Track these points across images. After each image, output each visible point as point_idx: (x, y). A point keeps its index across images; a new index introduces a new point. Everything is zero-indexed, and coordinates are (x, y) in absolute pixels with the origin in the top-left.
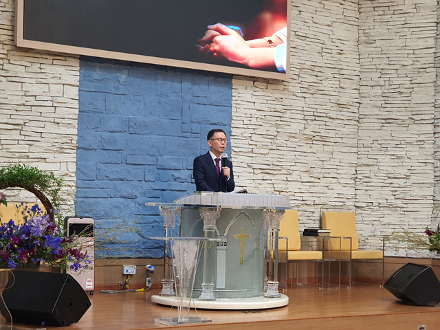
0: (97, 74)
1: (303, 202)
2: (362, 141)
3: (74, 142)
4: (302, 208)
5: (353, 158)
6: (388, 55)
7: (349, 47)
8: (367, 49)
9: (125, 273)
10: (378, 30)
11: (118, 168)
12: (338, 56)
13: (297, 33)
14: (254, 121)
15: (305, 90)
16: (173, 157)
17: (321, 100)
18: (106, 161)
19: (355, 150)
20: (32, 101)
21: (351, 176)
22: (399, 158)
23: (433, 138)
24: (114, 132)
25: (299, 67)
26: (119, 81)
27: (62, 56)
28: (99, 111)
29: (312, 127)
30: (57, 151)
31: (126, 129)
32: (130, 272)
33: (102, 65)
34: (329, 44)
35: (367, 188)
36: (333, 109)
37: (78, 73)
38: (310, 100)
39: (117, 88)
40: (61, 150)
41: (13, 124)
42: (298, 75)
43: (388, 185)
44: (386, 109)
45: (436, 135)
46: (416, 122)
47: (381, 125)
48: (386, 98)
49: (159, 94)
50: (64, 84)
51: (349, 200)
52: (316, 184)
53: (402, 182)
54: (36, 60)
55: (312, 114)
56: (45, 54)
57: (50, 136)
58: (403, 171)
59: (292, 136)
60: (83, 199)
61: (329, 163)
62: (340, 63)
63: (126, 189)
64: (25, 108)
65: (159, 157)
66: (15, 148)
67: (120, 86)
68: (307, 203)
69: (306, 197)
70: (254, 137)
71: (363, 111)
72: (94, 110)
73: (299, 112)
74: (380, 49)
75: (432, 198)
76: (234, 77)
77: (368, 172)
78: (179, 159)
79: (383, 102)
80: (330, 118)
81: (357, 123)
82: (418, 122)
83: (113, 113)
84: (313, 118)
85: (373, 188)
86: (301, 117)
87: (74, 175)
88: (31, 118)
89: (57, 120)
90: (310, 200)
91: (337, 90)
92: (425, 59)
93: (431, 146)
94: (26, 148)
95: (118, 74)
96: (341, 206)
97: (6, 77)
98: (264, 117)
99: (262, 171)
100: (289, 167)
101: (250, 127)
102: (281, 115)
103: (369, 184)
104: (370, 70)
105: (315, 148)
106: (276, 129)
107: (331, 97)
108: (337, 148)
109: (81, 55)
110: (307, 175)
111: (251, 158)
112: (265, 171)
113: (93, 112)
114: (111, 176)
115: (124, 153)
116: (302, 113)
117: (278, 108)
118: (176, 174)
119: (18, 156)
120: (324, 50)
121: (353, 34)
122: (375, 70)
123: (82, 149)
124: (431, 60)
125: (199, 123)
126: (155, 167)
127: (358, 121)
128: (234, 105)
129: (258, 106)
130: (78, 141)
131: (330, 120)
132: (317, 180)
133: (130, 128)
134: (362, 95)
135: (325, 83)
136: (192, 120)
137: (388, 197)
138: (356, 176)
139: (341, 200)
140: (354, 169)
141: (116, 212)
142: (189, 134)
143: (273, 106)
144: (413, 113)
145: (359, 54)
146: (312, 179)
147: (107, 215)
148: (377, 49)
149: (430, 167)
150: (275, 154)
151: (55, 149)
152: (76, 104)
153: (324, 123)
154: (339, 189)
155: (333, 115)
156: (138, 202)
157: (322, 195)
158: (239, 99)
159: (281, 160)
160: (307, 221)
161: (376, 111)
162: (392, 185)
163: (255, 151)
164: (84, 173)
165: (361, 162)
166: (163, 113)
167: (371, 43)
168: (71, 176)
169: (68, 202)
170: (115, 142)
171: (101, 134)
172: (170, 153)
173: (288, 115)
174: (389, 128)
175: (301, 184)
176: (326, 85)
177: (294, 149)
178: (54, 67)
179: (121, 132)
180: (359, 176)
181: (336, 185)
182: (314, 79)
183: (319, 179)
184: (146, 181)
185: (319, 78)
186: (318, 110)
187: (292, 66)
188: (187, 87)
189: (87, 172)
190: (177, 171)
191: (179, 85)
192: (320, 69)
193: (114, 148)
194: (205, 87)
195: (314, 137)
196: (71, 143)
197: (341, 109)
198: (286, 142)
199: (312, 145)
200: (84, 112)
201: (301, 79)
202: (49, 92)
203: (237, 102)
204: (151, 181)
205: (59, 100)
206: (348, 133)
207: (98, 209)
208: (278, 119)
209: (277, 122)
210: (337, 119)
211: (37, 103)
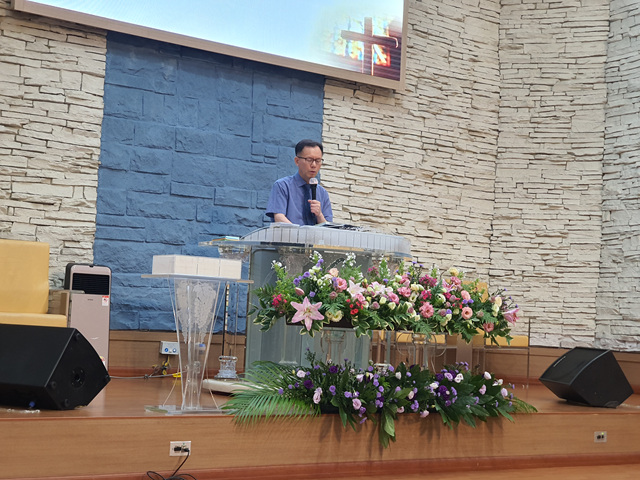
0: (132, 62)
2: (501, 185)
3: (95, 158)
5: (488, 208)
6: (540, 66)
7: (486, 52)
8: (511, 57)
9: (163, 352)
10: (527, 30)
11: (159, 200)
12: (471, 64)
13: (415, 27)
14: (353, 146)
15: (425, 108)
16: (238, 189)
17: (446, 123)
18: (142, 189)
19: (491, 196)
20: (35, 93)
21: (485, 233)
22: (552, 208)
23: (601, 182)
24: (154, 147)
25: (417, 75)
26: (163, 75)
27: (81, 31)
28: (133, 115)
29: (433, 161)
30: (69, 169)
31: (172, 145)
32: (171, 351)
33: (139, 49)
34: (459, 45)
35: (506, 250)
36: (463, 137)
37: (104, 58)
38: (432, 123)
39: (160, 84)
40: (76, 169)
41: (6, 125)
42: (416, 86)
43: (537, 246)
44: (535, 140)
45: (605, 177)
46: (577, 158)
47: (528, 162)
48: (536, 125)
49: (220, 97)
50: (82, 73)
51: (481, 266)
52: (436, 241)
53: (556, 242)
54: (42, 34)
55: (433, 141)
56: (55, 26)
57: (59, 146)
58: (557, 227)
59: (406, 170)
60: (106, 242)
61: (454, 212)
62: (473, 73)
63: (169, 230)
64: (24, 103)
65: (217, 188)
66: (6, 161)
67: (165, 82)
69: (422, 257)
70: (353, 169)
71: (503, 141)
72: (126, 114)
73: (415, 138)
74: (528, 57)
75: (597, 264)
76: (327, 81)
77: (509, 227)
78: (246, 193)
79: (532, 130)
80: (458, 150)
81: (494, 159)
82: (581, 159)
83: (154, 120)
84: (435, 147)
85: (515, 250)
86: (419, 145)
87: (93, 205)
88: (32, 118)
89: (70, 124)
90: (428, 262)
91: (468, 111)
92: (593, 71)
93: (599, 192)
94: (23, 162)
95: (163, 65)
96: (470, 273)
98: (367, 142)
99: (363, 217)
100: (400, 215)
101: (347, 153)
102: (391, 140)
103: (509, 244)
104: (515, 86)
105: (436, 190)
106: (383, 160)
107: (461, 121)
108: (467, 192)
109: (109, 32)
110: (425, 226)
111: (347, 198)
112: (366, 218)
113: (125, 117)
114: (148, 211)
115: (168, 178)
116: (419, 139)
117: (387, 130)
118: (242, 214)
119: (11, 171)
120: (452, 54)
121: (492, 34)
122: (521, 86)
123: (107, 169)
124: (600, 72)
125: (277, 143)
126: (212, 202)
127: (496, 156)
128: (326, 121)
129: (359, 125)
130: (101, 157)
131: (459, 152)
132: (439, 236)
133: (178, 143)
134: (503, 120)
135: (453, 100)
136: (267, 137)
137: (535, 263)
138: (491, 232)
139: (470, 265)
140: (489, 222)
142: (261, 159)
143: (380, 127)
144: (574, 146)
145: (500, 63)
146: (431, 234)
147: (140, 267)
148: (524, 57)
149: (596, 221)
150: (380, 195)
151: (66, 165)
152: (99, 103)
153: (450, 156)
154: (468, 249)
155: (462, 145)
156: (185, 251)
157: (444, 257)
158: (333, 113)
159: (390, 204)
161: (521, 142)
162: (541, 246)
163: (353, 188)
164: (108, 204)
165: (499, 213)
166: (225, 126)
167: (517, 48)
168: (88, 207)
169: (83, 244)
170: (155, 162)
171: (135, 148)
172: (234, 183)
173: (400, 141)
174: (538, 166)
175: (415, 238)
176: (453, 103)
177: (407, 190)
178: (68, 47)
179: (164, 148)
180: (496, 233)
181: (464, 243)
182: (438, 93)
183: (441, 233)
184: (198, 221)
185: (444, 92)
186: (442, 138)
187: (408, 72)
188: (260, 91)
189: (113, 202)
190: (244, 210)
191: (250, 87)
192: (446, 80)
193: (154, 171)
194: (286, 93)
195: (435, 174)
196: (91, 159)
197: (473, 137)
198: (397, 179)
199: (432, 186)
200: (110, 115)
201: (420, 92)
202: (61, 81)
203: (330, 118)
204: (206, 222)
205: (75, 94)
206: (482, 171)
207: (126, 258)
208: (387, 145)
209: (385, 150)
210: (467, 151)
211: (41, 97)
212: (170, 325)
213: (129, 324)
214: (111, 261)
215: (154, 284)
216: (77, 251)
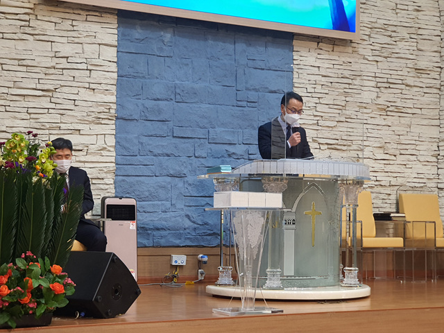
0: (138, 33)
1: (377, 183)
3: (113, 111)
4: (376, 189)
5: (434, 132)
7: (427, 2)
9: (174, 264)
11: (164, 142)
12: (415, 13)
14: (319, 89)
15: (377, 53)
16: (227, 130)
17: (396, 64)
18: (150, 134)
19: (437, 122)
20: (63, 63)
21: (433, 153)
24: (158, 100)
25: (369, 26)
26: (163, 41)
27: (98, 11)
28: (141, 75)
29: (386, 97)
30: (93, 122)
31: (173, 97)
32: (179, 263)
33: (143, 22)
36: (410, 74)
37: (116, 31)
38: (384, 64)
39: (161, 49)
40: (98, 121)
41: (42, 90)
42: (369, 35)
49: (209, 56)
50: (99, 44)
51: (430, 181)
52: (391, 162)
54: (67, 16)
55: (385, 80)
56: (77, 9)
57: (84, 104)
59: (363, 106)
60: (124, 178)
61: (406, 137)
62: (417, 21)
63: (173, 165)
64: (56, 71)
65: (210, 129)
66: (44, 119)
67: (164, 47)
68: (382, 183)
69: (380, 176)
70: (320, 108)
72: (135, 74)
73: (370, 78)
78: (233, 132)
80: (407, 85)
81: (438, 91)
83: (157, 78)
84: (387, 85)
86: (373, 84)
87: (112, 149)
88: (62, 83)
89: (92, 86)
90: (385, 180)
91: (415, 53)
94: (57, 118)
95: (162, 33)
96: (422, 187)
97: (32, 35)
98: (330, 84)
99: (330, 146)
100: (360, 143)
101: (314, 95)
102: (350, 81)
105: (389, 121)
106: (344, 98)
107: (408, 61)
108: (415, 121)
109: (119, 10)
110: (381, 151)
111: (316, 132)
112: (333, 146)
113: (135, 77)
114: (156, 151)
115: (171, 124)
116: (373, 79)
117: (347, 73)
118: (231, 149)
119: (48, 126)
120: (399, 6)
123: (122, 119)
125: (256, 90)
126: (206, 141)
127: (440, 89)
128: (295, 70)
129: (323, 72)
130: (117, 110)
131: (407, 88)
132: (394, 158)
133: (177, 95)
135: (401, 44)
136: (248, 86)
139: (421, 181)
140: (436, 144)
141: (162, 194)
142: (244, 104)
143: (341, 71)
145: (440, 11)
146: (387, 157)
147: (152, 197)
150: (343, 128)
151: (90, 119)
152: (114, 67)
153: (400, 91)
154: (419, 167)
155: (410, 81)
156: (187, 182)
157: (399, 175)
158: (301, 63)
159: (351, 134)
160: (382, 205)
163: (321, 123)
164: (124, 147)
166: (214, 79)
168: (109, 151)
169: (106, 181)
170: (160, 111)
171: (144, 102)
172: (223, 125)
173: (357, 82)
175: (374, 161)
176: (402, 47)
177: (365, 122)
178: (88, 24)
179: (166, 100)
180: (442, 153)
181: (415, 163)
182: (388, 40)
183: (395, 156)
184: (196, 157)
185: (393, 39)
186: (392, 77)
187: (362, 25)
188: (241, 50)
189: (128, 146)
190: (232, 146)
191: (232, 46)
192: (394, 29)
193: (159, 119)
194: (262, 49)
195: (388, 107)
196: (109, 112)
197: (419, 75)
198: (356, 113)
199: (386, 117)
200: (122, 76)
201: (372, 40)
202: (83, 53)
203: (299, 67)
204: (203, 158)
205: (94, 62)
206: (428, 102)
207: (141, 190)
208: (347, 86)
209: (345, 90)
210: (415, 86)
211: (69, 66)
212: (177, 242)
213: (145, 242)
214: (128, 193)
215: (164, 209)
216: (102, 186)
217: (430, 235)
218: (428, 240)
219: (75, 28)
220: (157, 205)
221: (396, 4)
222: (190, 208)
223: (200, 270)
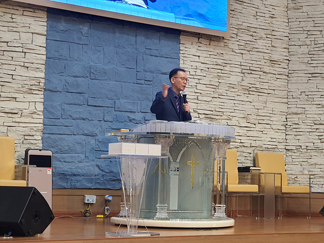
0: (62, 25)
1: (241, 144)
2: (291, 93)
3: (42, 84)
4: (240, 149)
5: (284, 108)
6: (313, 19)
7: (279, 12)
8: (295, 14)
9: (86, 202)
11: (81, 109)
12: (271, 19)
14: (199, 72)
15: (242, 47)
16: (129, 101)
17: (256, 56)
18: (70, 102)
19: (286, 100)
20: (4, 47)
21: (282, 123)
24: (77, 77)
25: (237, 27)
26: (82, 33)
27: (31, 8)
28: (64, 58)
29: (249, 80)
30: (26, 92)
31: (88, 75)
32: (90, 201)
33: (66, 17)
34: (262, 8)
35: (296, 133)
36: (266, 64)
37: (45, 24)
38: (247, 56)
39: (80, 39)
40: (30, 91)
42: (236, 34)
43: (315, 130)
44: (312, 65)
47: (308, 79)
48: (312, 56)
49: (116, 45)
50: (33, 33)
51: (281, 144)
52: (252, 129)
54: (8, 11)
55: (248, 68)
56: (16, 6)
57: (20, 78)
59: (232, 86)
60: (49, 135)
61: (263, 111)
62: (272, 25)
63: (87, 127)
65: (116, 101)
67: (83, 37)
68: (245, 145)
69: (244, 139)
70: (199, 86)
71: (292, 66)
72: (60, 57)
73: (237, 66)
74: (306, 14)
77: (297, 119)
78: (134, 103)
79: (309, 59)
80: (264, 72)
81: (286, 77)
83: (77, 60)
84: (250, 72)
85: (301, 133)
86: (239, 70)
87: (41, 113)
88: (3, 62)
89: (26, 65)
90: (247, 142)
91: (270, 48)
95: (81, 27)
96: (274, 148)
98: (207, 70)
99: (206, 116)
100: (229, 114)
101: (195, 77)
102: (222, 68)
103: (298, 130)
104: (298, 32)
105: (251, 98)
106: (218, 80)
107: (265, 55)
108: (270, 99)
109: (48, 8)
110: (245, 120)
111: (196, 104)
112: (209, 116)
113: (59, 59)
114: (75, 116)
115: (86, 95)
116: (240, 67)
117: (220, 62)
118: (132, 116)
121: (283, 1)
122: (302, 32)
123: (49, 91)
126: (113, 109)
127: (288, 76)
128: (181, 58)
129: (202, 60)
130: (45, 84)
131: (264, 74)
132: (254, 126)
133: (91, 73)
134: (291, 53)
135: (260, 42)
136: (146, 69)
137: (314, 141)
138: (286, 123)
139: (274, 143)
140: (285, 117)
141: (78, 148)
142: (143, 82)
143: (215, 60)
145: (288, 19)
146: (249, 125)
147: (70, 151)
148: (303, 14)
150: (217, 102)
151: (24, 90)
152: (43, 51)
153: (259, 76)
154: (272, 134)
155: (267, 69)
156: (98, 140)
157: (257, 139)
158: (186, 52)
159: (223, 107)
160: (245, 161)
161: (303, 67)
162: (318, 131)
163: (200, 98)
164: (50, 112)
165: (291, 111)
166: (120, 63)
167: (298, 9)
168: (39, 114)
169: (35, 137)
170: (78, 86)
171: (66, 78)
172: (126, 97)
173: (227, 68)
174: (315, 81)
175: (239, 128)
176: (260, 44)
177: (233, 98)
178: (24, 18)
179: (83, 77)
180: (289, 123)
181: (269, 130)
182: (250, 38)
183: (255, 124)
184: (105, 121)
185: (254, 38)
186: (253, 65)
187: (231, 26)
188: (141, 40)
189: (53, 111)
190: (133, 113)
191: (134, 38)
192: (255, 30)
193: (77, 91)
194: (157, 41)
195: (250, 88)
196: (39, 85)
197: (273, 65)
198: (226, 92)
199: (249, 95)
200: (50, 58)
201: (239, 38)
202: (20, 39)
203: (184, 55)
204: (110, 122)
205: (29, 46)
206: (279, 85)
207: (62, 145)
208: (220, 71)
209: (218, 74)
210: (269, 73)
211: (8, 49)
212: (89, 185)
213: (65, 185)
214: (53, 147)
215: (79, 160)
216: (32, 141)
217: (278, 184)
218: (276, 188)
219: (14, 20)
220: (75, 156)
221: (257, 12)
222: (100, 160)
223: (106, 207)
